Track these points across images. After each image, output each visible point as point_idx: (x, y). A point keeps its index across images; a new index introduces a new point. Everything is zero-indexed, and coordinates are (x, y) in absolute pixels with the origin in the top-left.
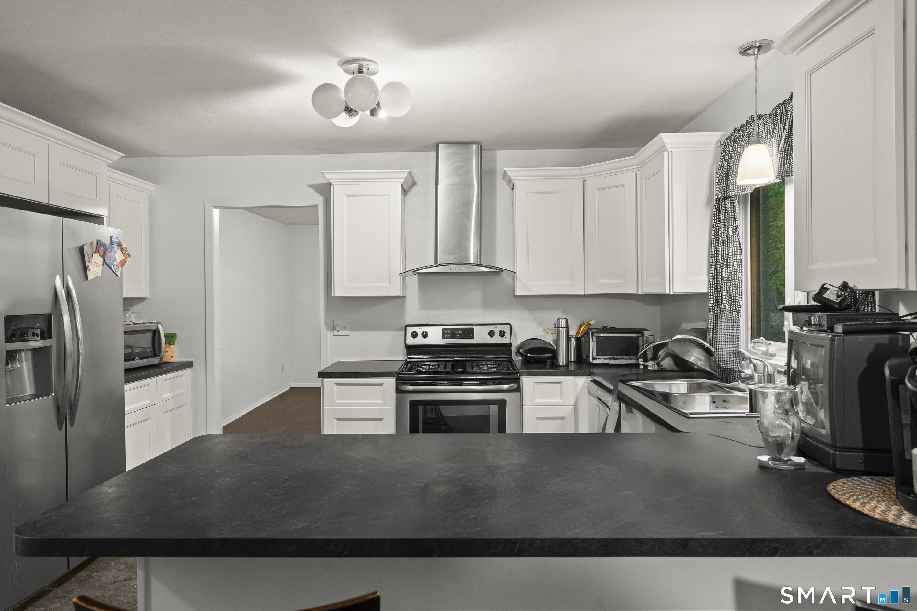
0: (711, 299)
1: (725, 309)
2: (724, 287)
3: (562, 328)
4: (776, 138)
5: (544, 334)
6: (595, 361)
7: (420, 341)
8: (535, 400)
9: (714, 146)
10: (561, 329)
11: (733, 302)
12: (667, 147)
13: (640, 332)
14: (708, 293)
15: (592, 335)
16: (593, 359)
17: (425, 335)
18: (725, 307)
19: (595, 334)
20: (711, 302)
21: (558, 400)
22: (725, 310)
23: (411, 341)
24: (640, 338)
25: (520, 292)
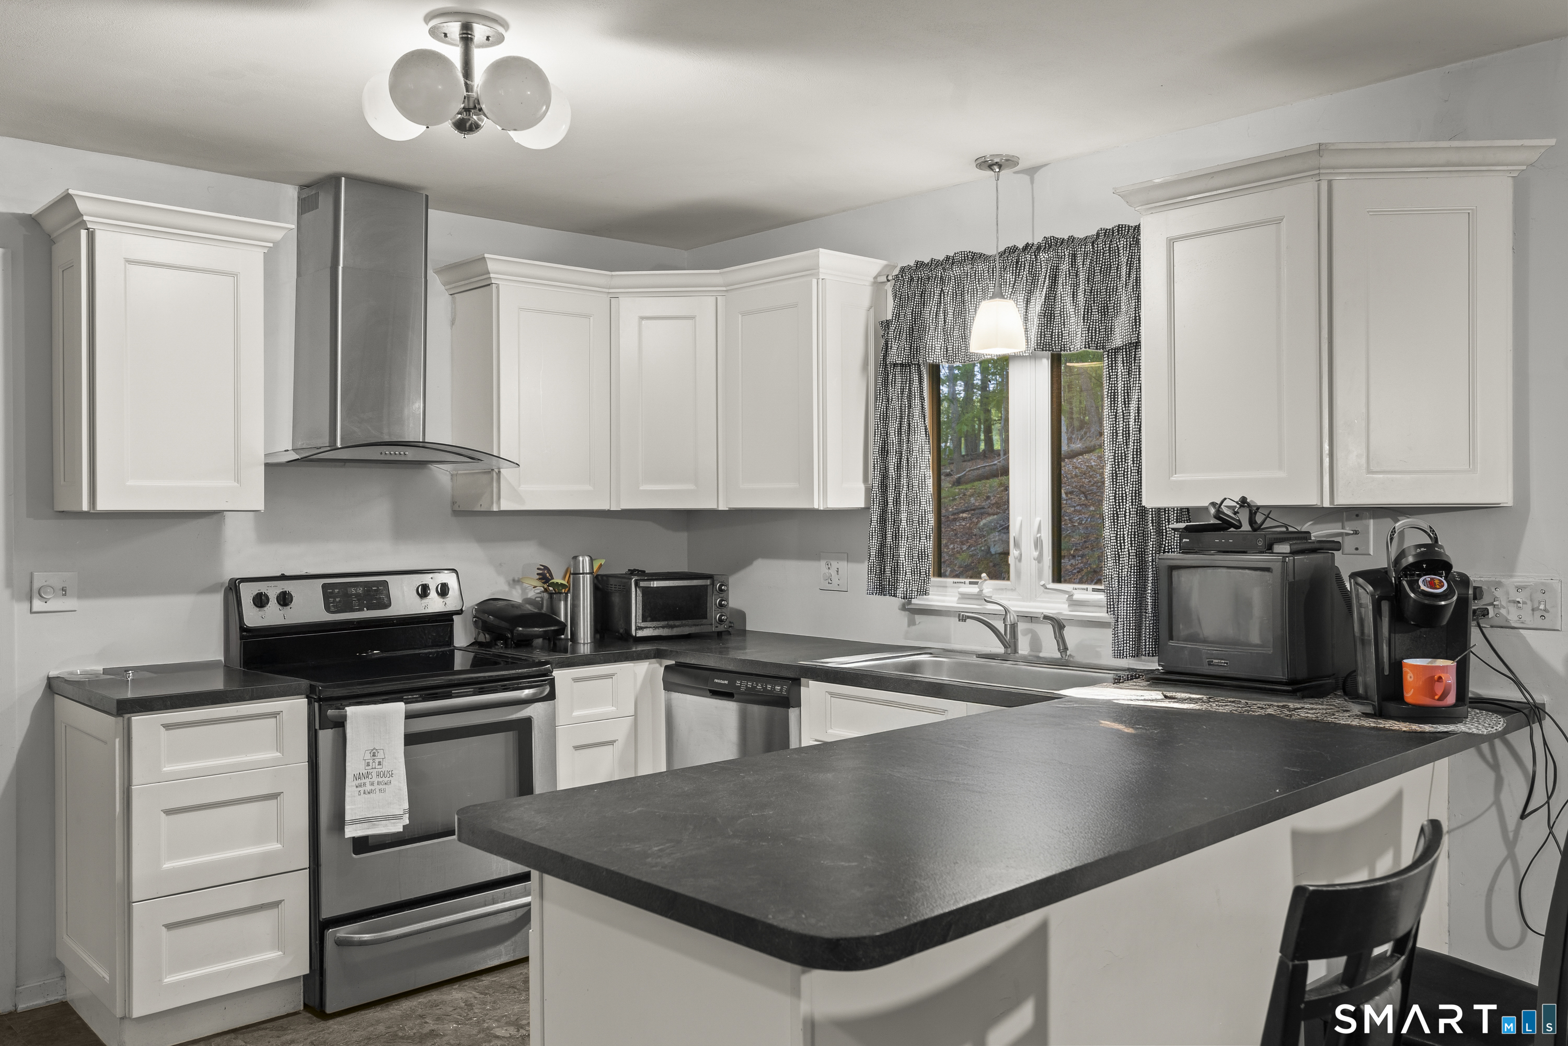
0: (872, 517)
1: (905, 533)
2: (904, 500)
3: (583, 574)
4: (1023, 295)
5: (506, 588)
6: (640, 634)
7: (273, 616)
8: (574, 714)
9: (872, 280)
10: (581, 575)
12: (821, 270)
13: (710, 576)
14: (867, 509)
15: (637, 585)
16: (639, 628)
17: (285, 599)
18: (905, 530)
19: (642, 584)
20: (873, 524)
21: (609, 709)
22: (905, 535)
23: (253, 618)
24: (711, 588)
25: (506, 505)
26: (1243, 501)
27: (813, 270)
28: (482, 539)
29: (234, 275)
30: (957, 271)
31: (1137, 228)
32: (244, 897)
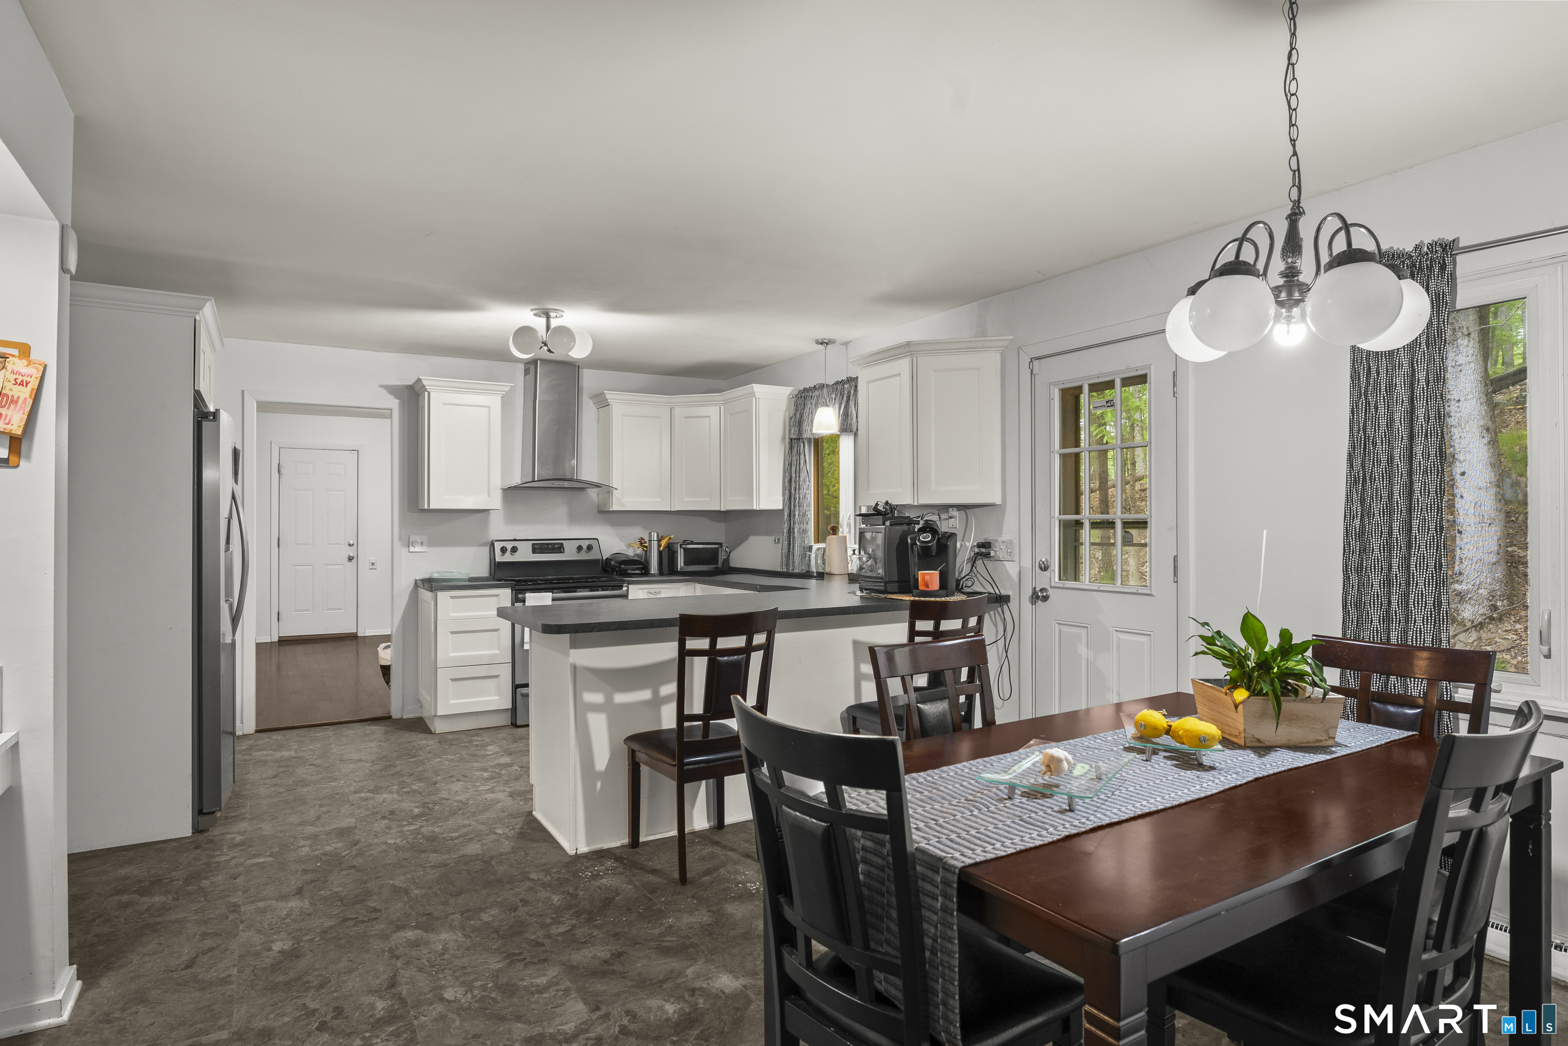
0: (786, 513)
1: (796, 521)
3: (653, 541)
4: (837, 405)
5: (625, 548)
6: (682, 570)
7: (508, 558)
9: (789, 397)
11: (804, 515)
12: (757, 394)
13: (720, 544)
14: (784, 509)
15: (681, 547)
16: (685, 568)
17: (514, 550)
19: (683, 546)
20: (786, 517)
23: (499, 558)
24: (720, 549)
25: (615, 507)
26: (887, 503)
27: (752, 394)
28: (613, 524)
29: (489, 407)
30: (817, 393)
31: (857, 377)
32: (483, 671)
